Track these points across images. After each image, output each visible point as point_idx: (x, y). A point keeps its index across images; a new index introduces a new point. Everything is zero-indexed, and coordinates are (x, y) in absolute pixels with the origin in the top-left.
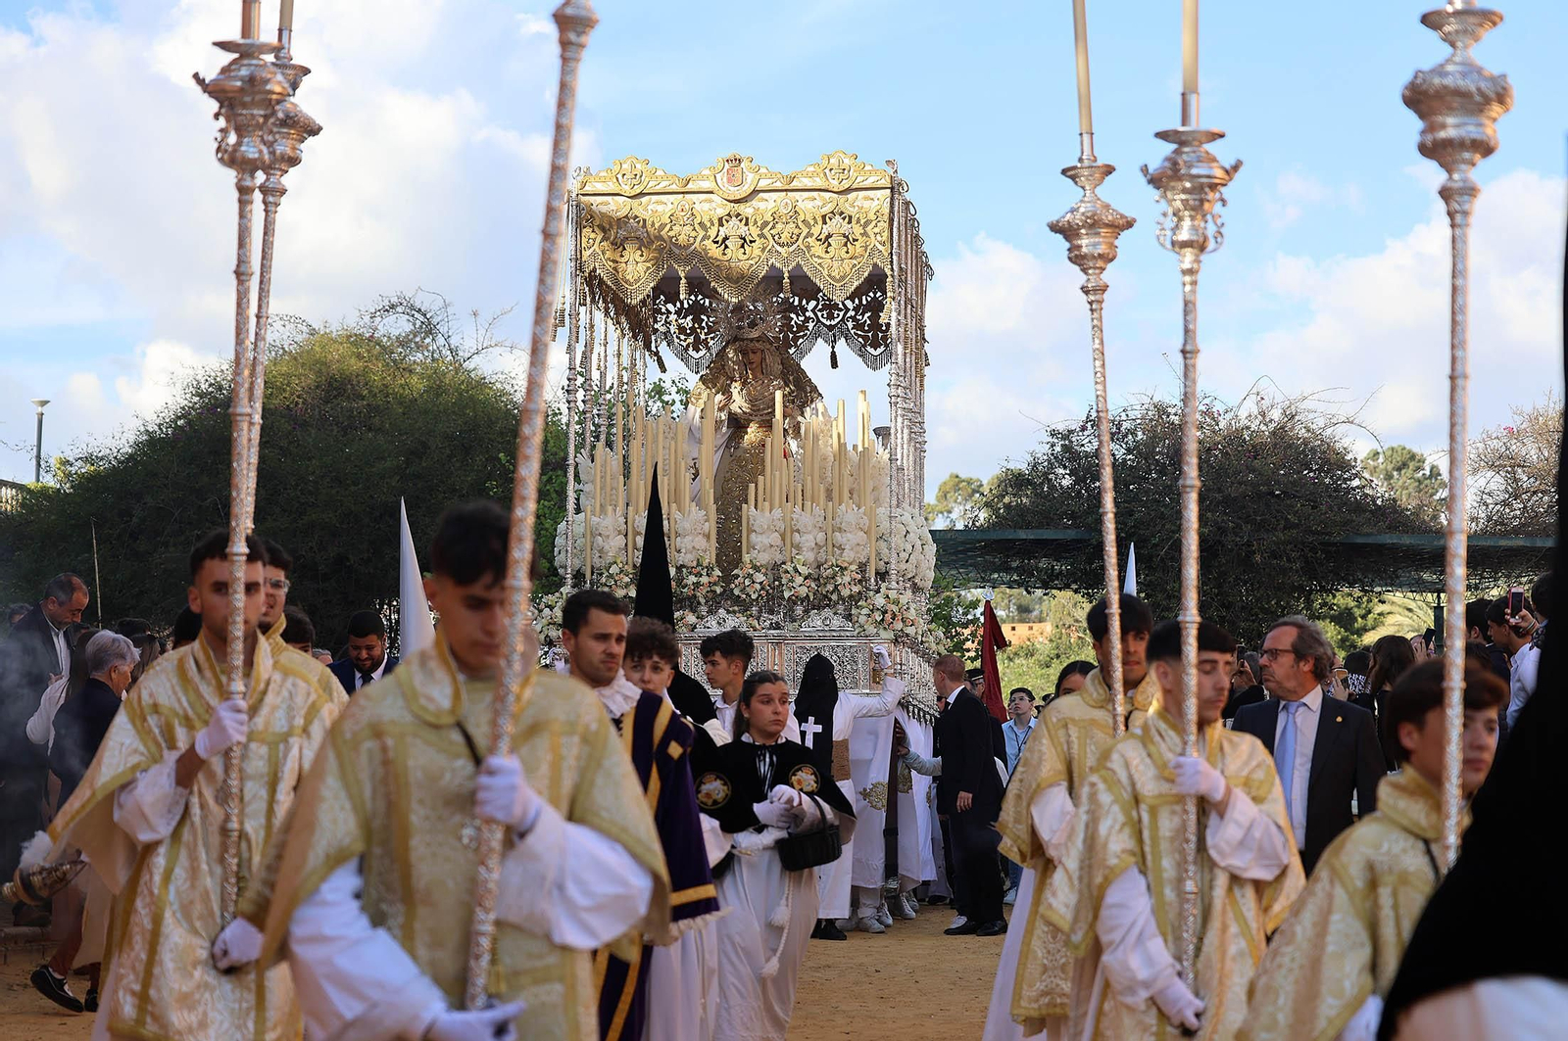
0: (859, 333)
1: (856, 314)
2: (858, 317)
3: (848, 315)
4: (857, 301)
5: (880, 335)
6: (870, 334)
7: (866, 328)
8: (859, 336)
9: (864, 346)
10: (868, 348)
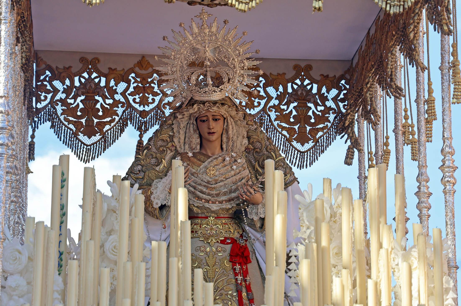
0: (284, 125)
1: (280, 104)
2: (282, 107)
3: (271, 104)
4: (281, 89)
5: (308, 128)
6: (296, 127)
7: (292, 120)
8: (283, 128)
9: (289, 141)
10: (294, 143)
